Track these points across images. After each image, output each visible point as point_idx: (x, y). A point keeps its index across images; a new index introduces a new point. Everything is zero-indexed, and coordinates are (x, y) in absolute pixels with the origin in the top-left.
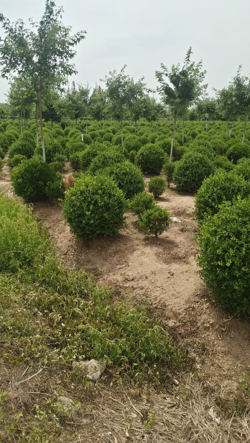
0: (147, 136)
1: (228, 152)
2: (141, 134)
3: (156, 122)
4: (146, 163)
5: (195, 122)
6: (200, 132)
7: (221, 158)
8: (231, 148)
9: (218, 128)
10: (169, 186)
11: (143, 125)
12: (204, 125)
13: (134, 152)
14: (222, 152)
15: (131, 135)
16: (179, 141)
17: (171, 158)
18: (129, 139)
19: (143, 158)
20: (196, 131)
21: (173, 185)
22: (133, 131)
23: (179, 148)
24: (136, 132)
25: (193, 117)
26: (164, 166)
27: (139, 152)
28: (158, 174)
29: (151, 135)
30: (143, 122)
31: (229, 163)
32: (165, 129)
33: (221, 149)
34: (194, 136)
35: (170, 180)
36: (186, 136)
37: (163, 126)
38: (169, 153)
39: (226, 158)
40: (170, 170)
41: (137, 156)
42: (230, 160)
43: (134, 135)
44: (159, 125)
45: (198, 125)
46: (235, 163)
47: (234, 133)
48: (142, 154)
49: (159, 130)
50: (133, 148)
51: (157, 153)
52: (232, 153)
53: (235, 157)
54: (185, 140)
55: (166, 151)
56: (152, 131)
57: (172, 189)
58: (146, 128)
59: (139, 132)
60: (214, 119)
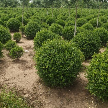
0: (12, 14)
1: (47, 21)
2: (9, 13)
3: (16, 8)
4: (12, 26)
5: (33, 8)
6: (35, 12)
7: (44, 24)
8: (48, 19)
9: (43, 11)
10: (23, 36)
11: (10, 9)
12: (37, 9)
13: (6, 22)
14: (45, 21)
15: (4, 14)
16: (26, 17)
17: (23, 24)
18: (3, 16)
19: (10, 25)
20: (34, 12)
21: (25, 36)
22: (5, 12)
23: (27, 19)
24: (7, 12)
25: (32, 6)
26: (20, 27)
27: (8, 22)
28: (18, 31)
29: (14, 14)
30: (10, 8)
31: (48, 25)
32: (20, 11)
33: (44, 20)
34: (33, 14)
35: (23, 34)
36: (29, 14)
37: (19, 10)
38: (22, 22)
39: (46, 23)
40: (23, 29)
41: (7, 23)
42: (48, 24)
43: (6, 14)
44: (17, 10)
45: (35, 9)
46: (50, 25)
47: (49, 13)
48: (10, 23)
49: (17, 12)
50: (5, 20)
51: (16, 22)
52: (48, 21)
53: (50, 23)
54: (29, 16)
55: (21, 21)
56: (14, 12)
57: (25, 38)
58: (11, 11)
59: (8, 13)
60: (41, 7)
